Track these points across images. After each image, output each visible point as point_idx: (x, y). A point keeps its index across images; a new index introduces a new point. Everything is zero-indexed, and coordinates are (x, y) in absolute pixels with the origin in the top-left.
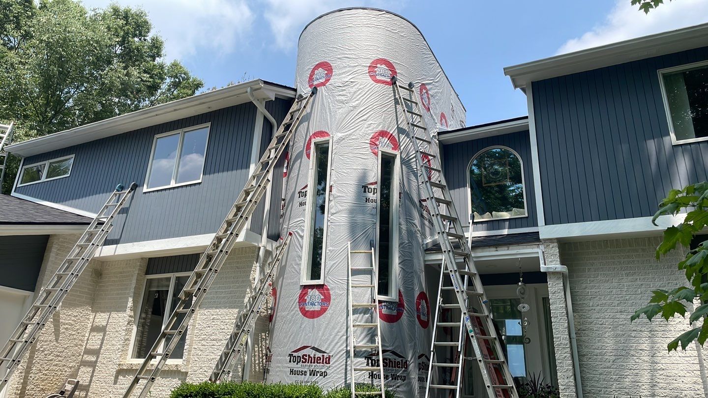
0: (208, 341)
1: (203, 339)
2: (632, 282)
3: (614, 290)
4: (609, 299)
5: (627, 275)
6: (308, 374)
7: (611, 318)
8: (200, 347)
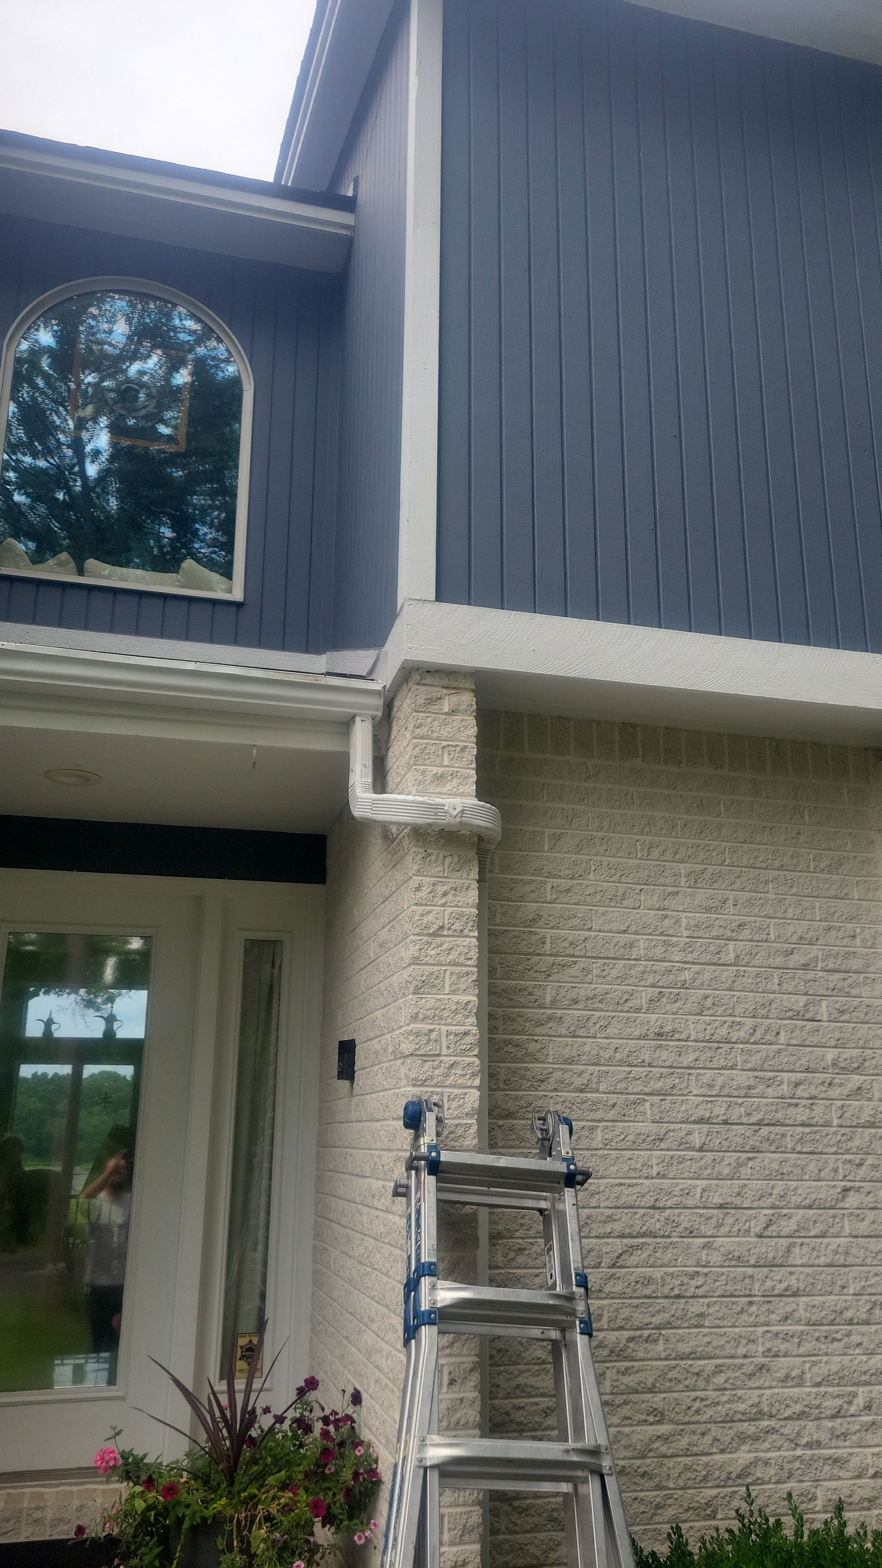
2: (708, 910)
3: (642, 942)
4: (621, 979)
5: (695, 879)
7: (621, 1063)
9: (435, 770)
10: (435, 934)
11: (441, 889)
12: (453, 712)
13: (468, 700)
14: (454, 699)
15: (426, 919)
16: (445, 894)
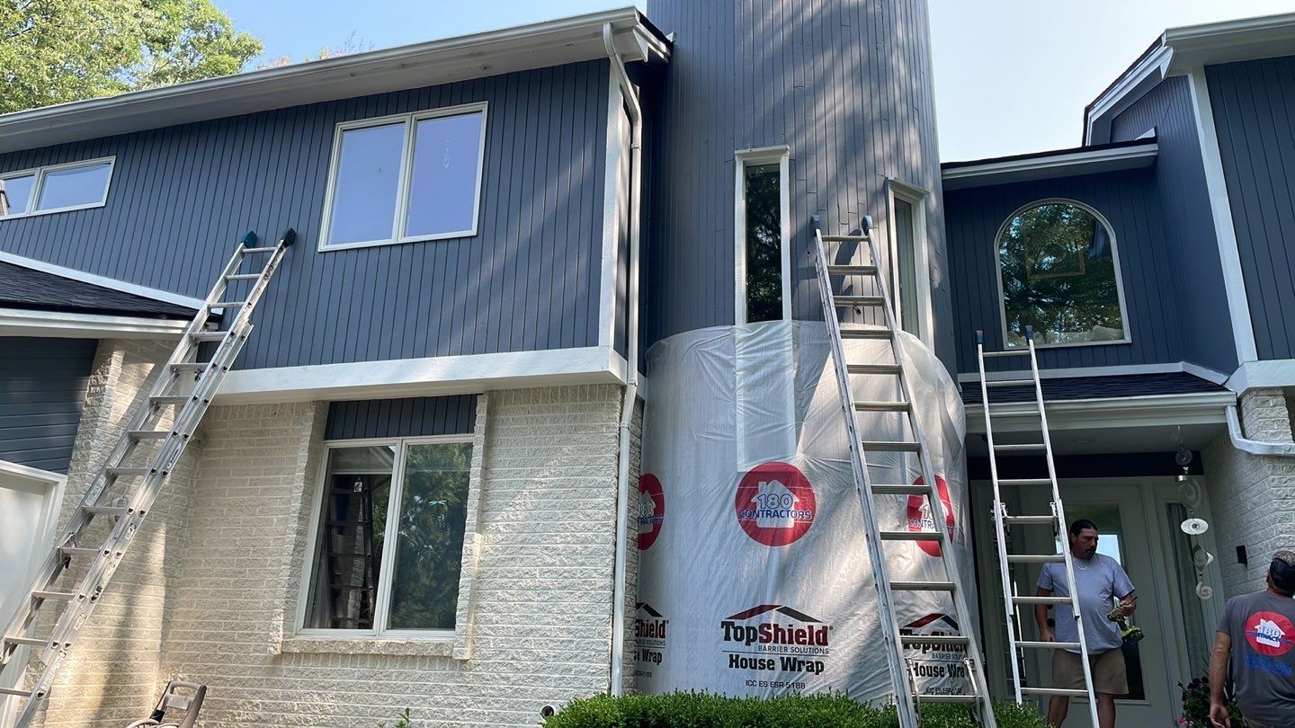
0: (514, 592)
1: (501, 587)
6: (778, 665)
8: (493, 603)
9: (1271, 431)
10: (1284, 499)
11: (1284, 480)
12: (1274, 406)
13: (1281, 400)
14: (1275, 400)
15: (1279, 493)
16: (1286, 482)
